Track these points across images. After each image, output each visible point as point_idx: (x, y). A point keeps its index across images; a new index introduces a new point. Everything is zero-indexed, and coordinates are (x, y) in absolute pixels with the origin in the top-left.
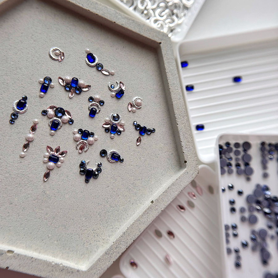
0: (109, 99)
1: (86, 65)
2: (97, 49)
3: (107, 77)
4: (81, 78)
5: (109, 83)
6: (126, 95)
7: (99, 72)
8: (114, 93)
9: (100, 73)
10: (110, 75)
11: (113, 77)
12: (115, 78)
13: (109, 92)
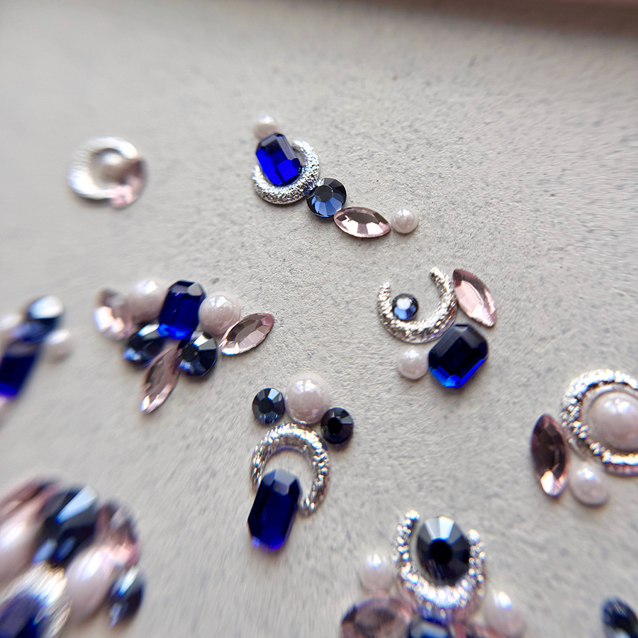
0: (385, 396)
1: (254, 201)
2: (316, 109)
3: (370, 251)
4: (221, 277)
5: (386, 285)
6: (506, 360)
7: (324, 227)
8: (417, 355)
9: (329, 234)
10: (392, 239)
11: (411, 243)
12: (419, 250)
13: (388, 344)
